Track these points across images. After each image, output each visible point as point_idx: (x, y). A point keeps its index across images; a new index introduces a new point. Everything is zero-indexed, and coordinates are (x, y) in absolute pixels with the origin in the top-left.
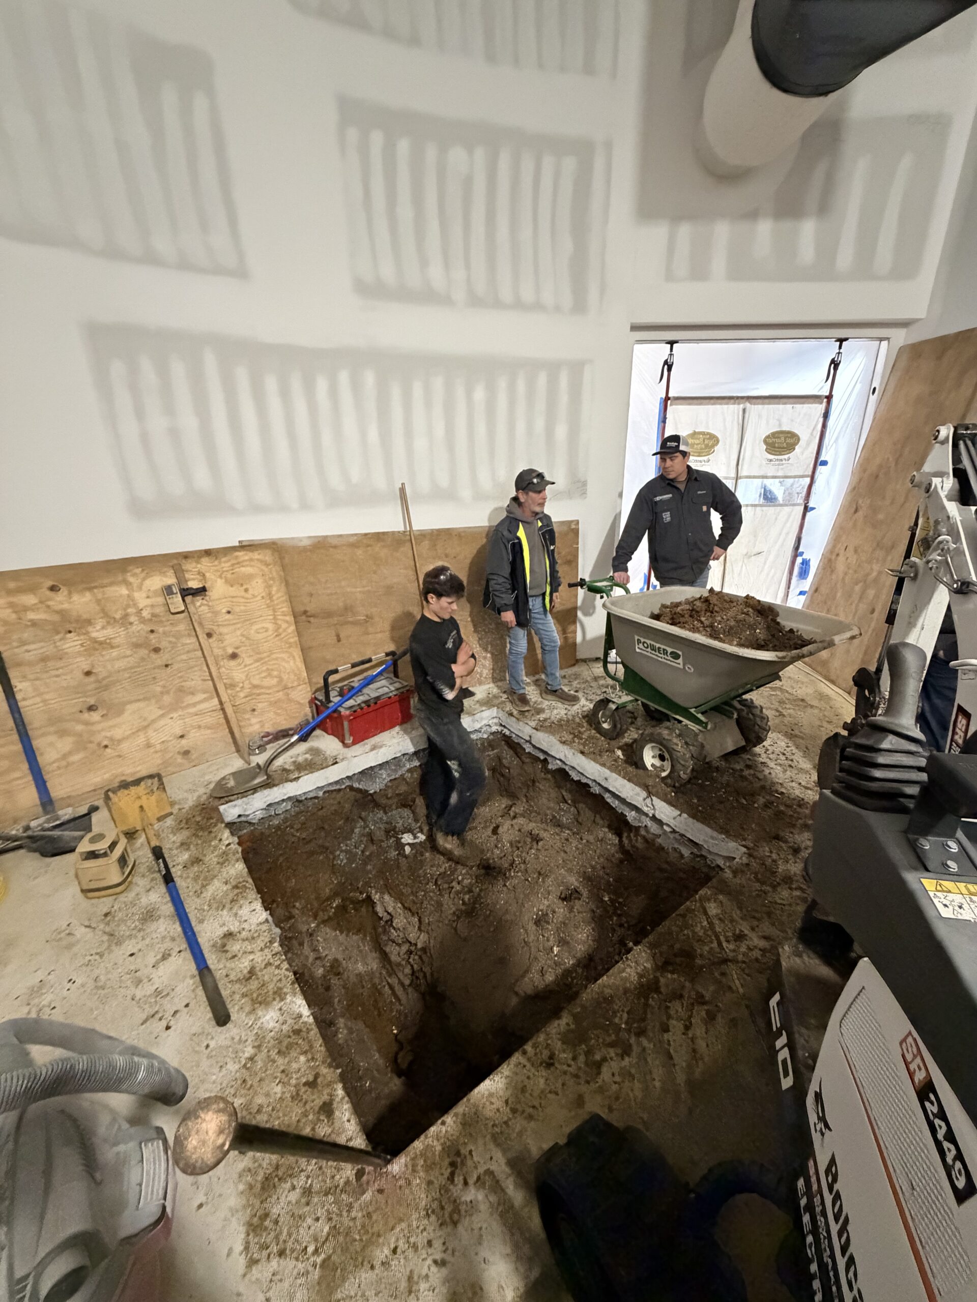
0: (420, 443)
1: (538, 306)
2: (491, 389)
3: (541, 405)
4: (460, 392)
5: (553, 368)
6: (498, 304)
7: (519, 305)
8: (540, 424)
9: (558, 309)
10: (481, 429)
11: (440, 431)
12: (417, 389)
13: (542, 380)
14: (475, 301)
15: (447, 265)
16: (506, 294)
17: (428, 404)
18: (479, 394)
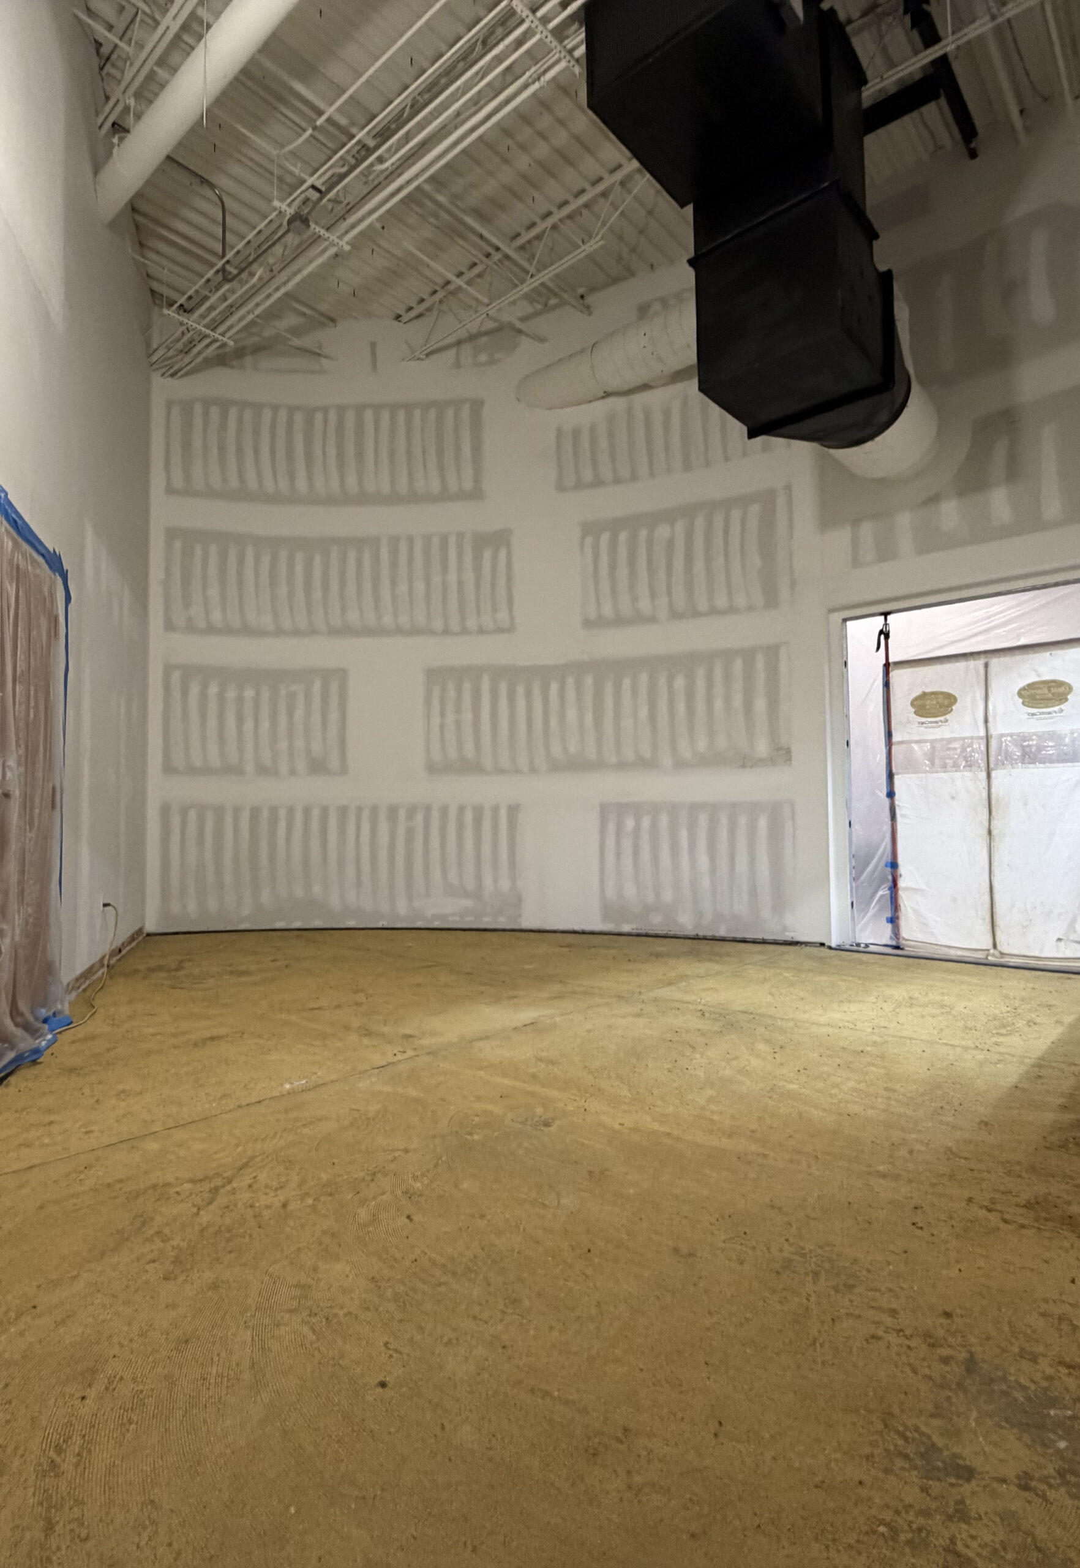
0: (627, 723)
1: (731, 610)
2: (690, 678)
3: (738, 686)
4: (662, 681)
5: (749, 655)
6: (696, 614)
7: (714, 611)
8: (738, 700)
9: (751, 608)
10: (681, 708)
11: (644, 712)
12: (626, 683)
13: (738, 664)
14: (675, 615)
15: (653, 595)
16: (703, 605)
17: (635, 692)
18: (680, 682)
